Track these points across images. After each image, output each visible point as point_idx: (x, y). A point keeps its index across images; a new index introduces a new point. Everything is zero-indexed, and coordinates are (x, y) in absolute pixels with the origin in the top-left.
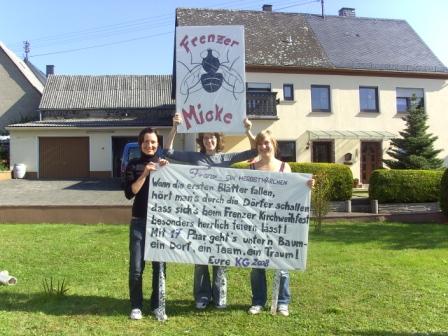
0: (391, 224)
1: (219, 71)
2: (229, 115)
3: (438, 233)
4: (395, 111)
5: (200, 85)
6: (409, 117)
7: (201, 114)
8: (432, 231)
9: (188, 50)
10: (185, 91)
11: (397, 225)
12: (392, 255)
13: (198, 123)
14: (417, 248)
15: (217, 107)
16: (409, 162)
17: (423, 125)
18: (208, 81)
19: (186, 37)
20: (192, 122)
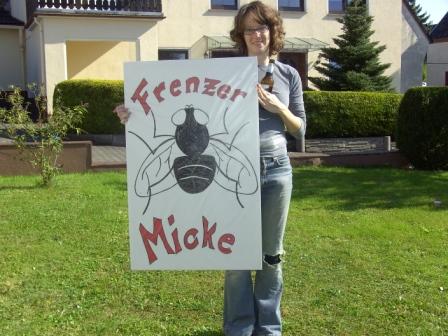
0: (330, 170)
1: (209, 151)
2: (229, 238)
3: (398, 183)
4: (326, 10)
5: (172, 179)
6: (347, 18)
7: (175, 234)
8: (391, 180)
9: (147, 109)
10: (143, 189)
11: (339, 170)
12: (343, 219)
13: (170, 251)
14: (377, 206)
15: (205, 222)
16: (344, 80)
17: (366, 29)
18: (187, 172)
19: (144, 83)
20: (159, 249)
